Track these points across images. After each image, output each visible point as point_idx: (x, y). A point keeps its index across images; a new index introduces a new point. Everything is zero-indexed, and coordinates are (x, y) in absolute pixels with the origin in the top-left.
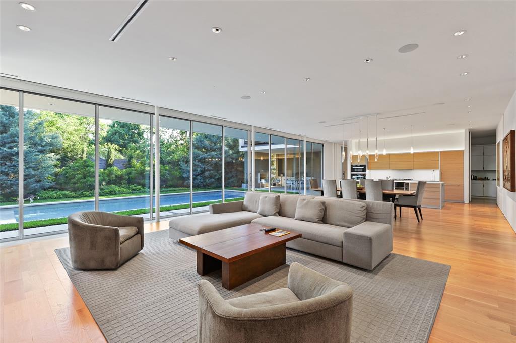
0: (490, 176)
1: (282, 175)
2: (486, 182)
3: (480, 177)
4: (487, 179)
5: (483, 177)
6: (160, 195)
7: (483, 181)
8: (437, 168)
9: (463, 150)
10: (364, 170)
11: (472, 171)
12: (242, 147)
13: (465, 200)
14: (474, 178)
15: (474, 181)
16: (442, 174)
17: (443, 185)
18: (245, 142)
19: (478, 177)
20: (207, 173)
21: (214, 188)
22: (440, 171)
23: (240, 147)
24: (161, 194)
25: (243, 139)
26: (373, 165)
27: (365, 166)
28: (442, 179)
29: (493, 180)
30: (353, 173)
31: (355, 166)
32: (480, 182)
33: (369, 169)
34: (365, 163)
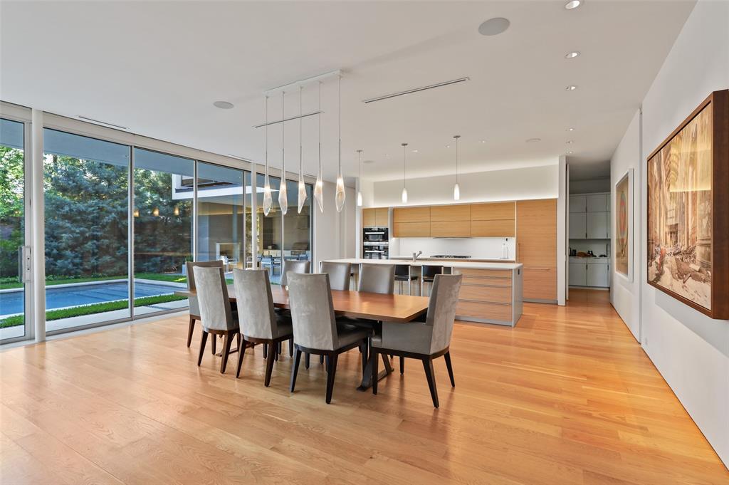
0: (598, 249)
1: (270, 247)
2: (591, 260)
3: (580, 251)
4: (590, 254)
5: (586, 251)
6: (46, 287)
7: (585, 259)
8: (512, 235)
9: (556, 199)
10: (385, 238)
11: (570, 240)
12: (178, 191)
13: (559, 299)
14: (573, 254)
15: (572, 258)
16: (520, 247)
17: (519, 271)
18: (182, 181)
19: (577, 252)
20: (90, 243)
21: (111, 276)
22: (517, 242)
23: (174, 191)
24: (47, 285)
25: (180, 176)
26: (402, 228)
27: (386, 231)
28: (519, 256)
29: (601, 256)
30: (367, 243)
31: (370, 230)
32: (581, 260)
33: (394, 236)
34: (387, 224)
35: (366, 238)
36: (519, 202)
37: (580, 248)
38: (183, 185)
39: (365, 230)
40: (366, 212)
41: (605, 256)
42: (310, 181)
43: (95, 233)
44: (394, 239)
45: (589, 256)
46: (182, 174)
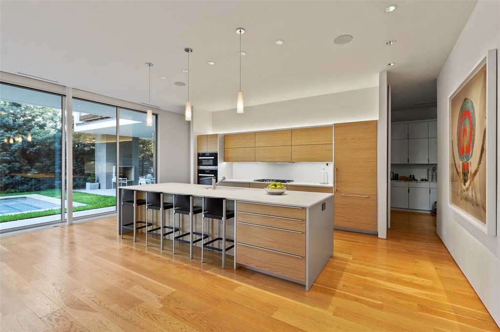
0: (420, 174)
2: (412, 184)
3: (402, 175)
4: (412, 179)
5: (407, 176)
7: (407, 183)
9: (376, 121)
10: (215, 162)
11: (391, 164)
12: (77, 125)
13: (379, 230)
14: (395, 177)
15: (395, 182)
16: (337, 171)
18: (80, 117)
19: (400, 176)
25: (79, 113)
26: (231, 153)
27: (215, 155)
28: (337, 182)
29: (422, 180)
30: (202, 168)
31: (204, 155)
32: (403, 184)
33: (225, 161)
34: (217, 149)
35: (200, 163)
36: (336, 126)
37: (402, 173)
38: (81, 120)
39: (199, 155)
40: (200, 138)
41: (426, 180)
42: (156, 112)
43: (4, 158)
44: (225, 163)
45: (411, 181)
46: (81, 112)
